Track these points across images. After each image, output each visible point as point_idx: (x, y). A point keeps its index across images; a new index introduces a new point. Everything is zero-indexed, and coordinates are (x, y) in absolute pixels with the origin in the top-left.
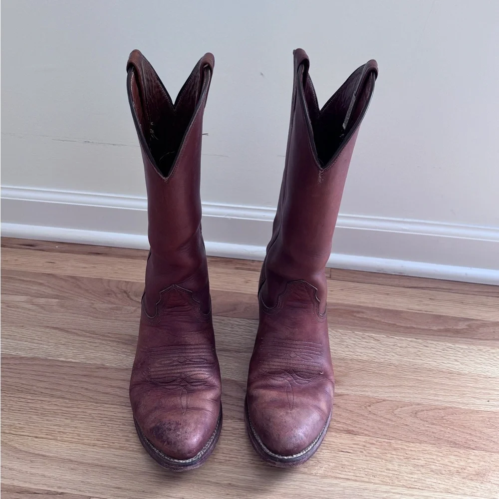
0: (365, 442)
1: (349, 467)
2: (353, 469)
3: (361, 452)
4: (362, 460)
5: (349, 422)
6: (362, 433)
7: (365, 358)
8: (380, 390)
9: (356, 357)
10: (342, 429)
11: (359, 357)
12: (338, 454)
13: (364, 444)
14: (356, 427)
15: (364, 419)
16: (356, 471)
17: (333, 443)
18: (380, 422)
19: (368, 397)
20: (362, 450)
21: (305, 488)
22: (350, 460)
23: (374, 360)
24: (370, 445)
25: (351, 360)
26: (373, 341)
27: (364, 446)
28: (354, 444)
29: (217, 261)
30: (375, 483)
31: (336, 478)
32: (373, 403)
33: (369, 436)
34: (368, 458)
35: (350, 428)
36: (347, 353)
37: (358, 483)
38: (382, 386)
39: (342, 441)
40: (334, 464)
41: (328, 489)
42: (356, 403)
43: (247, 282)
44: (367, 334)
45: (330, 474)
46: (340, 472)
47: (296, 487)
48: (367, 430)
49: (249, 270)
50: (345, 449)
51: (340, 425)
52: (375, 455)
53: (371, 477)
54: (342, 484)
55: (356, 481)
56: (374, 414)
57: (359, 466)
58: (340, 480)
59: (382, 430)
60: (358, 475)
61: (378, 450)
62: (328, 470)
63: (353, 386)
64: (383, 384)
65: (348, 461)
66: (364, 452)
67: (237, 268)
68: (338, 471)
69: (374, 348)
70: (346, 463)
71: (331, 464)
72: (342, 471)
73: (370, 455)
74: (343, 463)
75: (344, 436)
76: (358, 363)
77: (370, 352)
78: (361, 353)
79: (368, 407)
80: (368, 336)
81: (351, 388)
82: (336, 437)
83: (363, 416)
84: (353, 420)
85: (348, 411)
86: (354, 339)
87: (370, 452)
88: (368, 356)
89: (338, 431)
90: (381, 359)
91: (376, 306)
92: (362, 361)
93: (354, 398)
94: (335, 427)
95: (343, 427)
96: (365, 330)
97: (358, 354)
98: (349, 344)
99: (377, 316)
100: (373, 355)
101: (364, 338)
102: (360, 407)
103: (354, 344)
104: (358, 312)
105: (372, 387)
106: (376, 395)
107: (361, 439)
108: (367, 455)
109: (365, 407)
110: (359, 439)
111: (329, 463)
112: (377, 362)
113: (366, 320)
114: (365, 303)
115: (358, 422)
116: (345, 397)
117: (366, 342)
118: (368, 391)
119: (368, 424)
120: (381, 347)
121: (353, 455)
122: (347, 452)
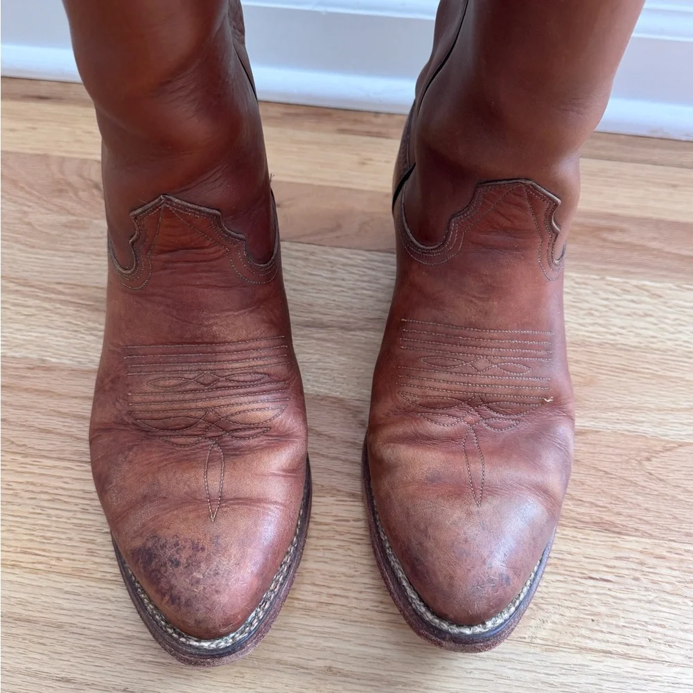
0: (641, 552)
1: (610, 621)
2: (617, 626)
3: (636, 579)
4: (640, 601)
5: (603, 501)
6: (637, 530)
7: (633, 341)
8: (669, 418)
9: (612, 337)
10: (587, 519)
11: (618, 338)
12: (581, 584)
13: (642, 557)
14: (619, 514)
15: (638, 494)
16: (627, 632)
17: (569, 557)
18: (673, 498)
19: (643, 436)
20: (637, 574)
21: (508, 678)
22: (611, 600)
23: (651, 345)
24: (655, 561)
25: (600, 345)
26: (647, 299)
27: (642, 564)
28: (617, 558)
29: (297, 115)
30: (671, 664)
31: (582, 649)
32: (657, 452)
33: (651, 536)
34: (652, 595)
35: (607, 517)
36: (591, 328)
37: (631, 663)
38: (672, 410)
39: (590, 551)
40: (574, 613)
41: (563, 679)
42: (618, 451)
43: (364, 164)
44: (635, 282)
45: (567, 639)
46: (588, 633)
47: (485, 676)
48: (648, 523)
49: (369, 134)
50: (597, 571)
51: (582, 510)
52: (668, 587)
53: (663, 647)
54: (596, 666)
55: (626, 656)
56: (660, 480)
57: (630, 615)
58: (589, 657)
59: (681, 522)
60: (632, 641)
61: (674, 573)
62: (560, 627)
63: (607, 409)
64: (673, 402)
65: (606, 604)
66: (642, 578)
67: (343, 131)
68: (583, 632)
69: (651, 316)
70: (603, 609)
71: (568, 613)
72: (592, 630)
73: (656, 587)
74: (594, 609)
75: (596, 537)
76: (616, 353)
77: (642, 324)
78: (622, 328)
79: (646, 463)
80: (637, 287)
81: (604, 415)
82: (574, 539)
83: (635, 484)
84: (612, 496)
85: (601, 473)
86: (605, 296)
87: (656, 578)
88: (638, 335)
89: (580, 525)
90: (669, 343)
91: (650, 215)
92: (627, 349)
93: (612, 439)
94: (573, 515)
95: (590, 515)
96: (628, 272)
97: (615, 330)
98: (593, 306)
99: (654, 239)
100: (651, 333)
101: (628, 292)
102: (627, 462)
103: (605, 306)
104: (611, 230)
105: (650, 410)
106: (659, 431)
107: (631, 544)
108: (650, 586)
109: (640, 462)
110: (628, 545)
111: (562, 610)
112: (658, 350)
113: (632, 247)
114: (624, 207)
115: (625, 502)
116: (591, 437)
117: (633, 301)
118: (642, 422)
119: (646, 506)
120: (665, 312)
121: (617, 586)
122: (603, 580)
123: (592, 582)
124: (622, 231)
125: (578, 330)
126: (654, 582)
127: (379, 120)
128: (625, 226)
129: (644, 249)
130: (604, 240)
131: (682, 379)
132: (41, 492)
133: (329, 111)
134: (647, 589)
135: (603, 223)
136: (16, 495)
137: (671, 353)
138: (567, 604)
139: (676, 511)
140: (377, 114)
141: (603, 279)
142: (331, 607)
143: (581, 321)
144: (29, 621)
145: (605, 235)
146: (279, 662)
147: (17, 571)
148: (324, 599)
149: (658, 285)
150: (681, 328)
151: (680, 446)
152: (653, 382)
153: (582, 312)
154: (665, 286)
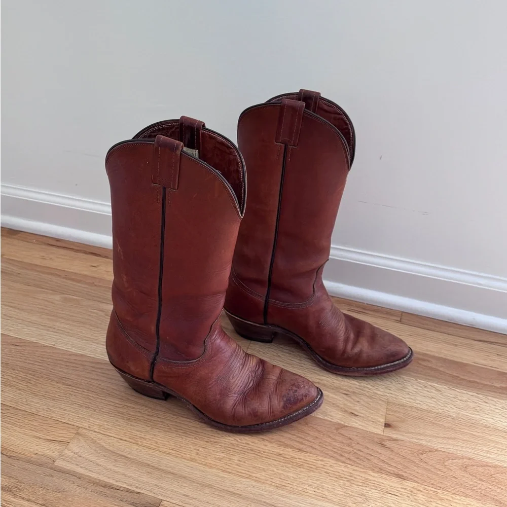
0: (413, 487)
3: (409, 497)
4: (408, 505)
5: (400, 467)
6: (411, 479)
7: (425, 407)
8: (434, 439)
9: (416, 405)
10: (392, 472)
12: (386, 495)
13: (412, 489)
14: (406, 472)
15: (415, 466)
17: (382, 485)
18: (429, 470)
19: (421, 445)
20: (409, 495)
22: (396, 502)
23: (432, 410)
24: (417, 492)
25: (411, 407)
26: (434, 391)
27: (412, 492)
28: (402, 488)
32: (426, 452)
33: (417, 482)
34: (413, 504)
35: (400, 473)
36: (408, 400)
38: (436, 437)
39: (391, 484)
42: (409, 449)
44: (430, 383)
48: (416, 477)
50: (393, 491)
51: (391, 469)
52: (421, 502)
56: (425, 462)
59: (431, 479)
61: (424, 497)
63: (409, 433)
64: (438, 434)
65: (394, 503)
66: (411, 497)
69: (435, 398)
73: (415, 501)
75: (394, 479)
76: (416, 411)
77: (430, 401)
78: (421, 401)
79: (420, 455)
80: (430, 385)
81: (406, 435)
82: (386, 479)
83: (415, 462)
84: (404, 465)
85: (401, 456)
86: (415, 387)
87: (416, 498)
88: (427, 405)
89: (389, 474)
90: (440, 410)
91: (443, 356)
92: (421, 410)
93: (408, 444)
94: (387, 470)
95: (393, 471)
96: (428, 379)
97: (418, 402)
98: (410, 391)
99: (442, 366)
100: (433, 405)
101: (426, 387)
102: (413, 454)
103: (415, 392)
104: (424, 360)
105: (427, 436)
106: (429, 444)
107: (409, 484)
108: (413, 500)
109: (418, 455)
110: (407, 484)
111: (376, 503)
112: (435, 412)
113: (431, 369)
114: (431, 351)
116: (400, 442)
117: (428, 391)
118: (422, 439)
120: (442, 398)
121: (400, 498)
122: (394, 495)
123: (390, 495)
124: (429, 361)
125: (401, 399)
126: (415, 499)
128: (430, 359)
129: (436, 370)
130: (420, 364)
131: (443, 425)
132: (180, 429)
134: (412, 501)
135: (421, 357)
136: (170, 429)
137: (440, 414)
138: (378, 501)
139: (430, 475)
141: (417, 380)
143: (404, 396)
144: (173, 473)
145: (420, 362)
147: (170, 456)
149: (440, 386)
150: (446, 405)
151: (437, 451)
152: (430, 425)
153: (405, 393)
154: (443, 387)
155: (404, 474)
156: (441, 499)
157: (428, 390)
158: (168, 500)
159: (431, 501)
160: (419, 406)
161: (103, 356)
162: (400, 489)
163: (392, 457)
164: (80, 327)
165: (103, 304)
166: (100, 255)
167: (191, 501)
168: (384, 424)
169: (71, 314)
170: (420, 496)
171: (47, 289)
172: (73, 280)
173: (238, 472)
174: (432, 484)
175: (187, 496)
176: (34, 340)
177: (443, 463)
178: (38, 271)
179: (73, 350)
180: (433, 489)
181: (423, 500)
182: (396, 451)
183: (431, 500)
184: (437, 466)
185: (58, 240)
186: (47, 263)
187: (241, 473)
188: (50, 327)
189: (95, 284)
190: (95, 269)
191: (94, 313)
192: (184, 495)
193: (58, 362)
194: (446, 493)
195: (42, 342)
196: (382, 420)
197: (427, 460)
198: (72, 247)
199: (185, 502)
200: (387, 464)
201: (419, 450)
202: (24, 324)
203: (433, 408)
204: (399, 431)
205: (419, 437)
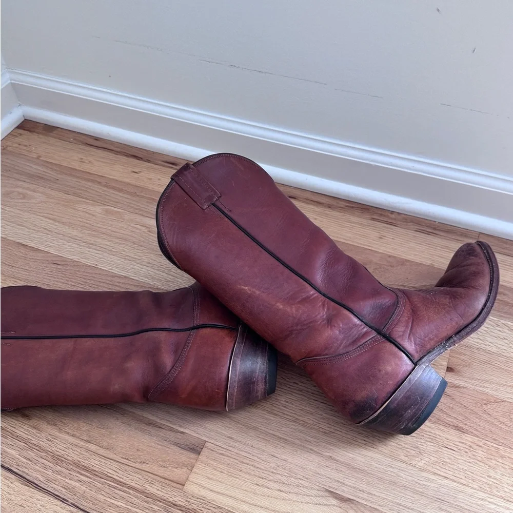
0: (472, 442)
1: (450, 465)
2: (453, 469)
3: (466, 452)
4: (465, 461)
5: (460, 418)
6: (472, 433)
7: (494, 349)
8: (502, 389)
9: (485, 346)
10: (451, 424)
11: (487, 347)
12: (441, 449)
13: (471, 444)
14: (466, 424)
15: (477, 418)
16: (456, 471)
17: (439, 437)
18: (493, 423)
19: (487, 394)
20: (467, 450)
21: (402, 477)
22: (453, 458)
23: (502, 353)
24: (476, 447)
25: (478, 349)
26: (507, 331)
27: (471, 447)
28: (460, 442)
30: (472, 488)
31: (435, 474)
32: (491, 402)
33: (478, 437)
34: (471, 460)
35: (460, 425)
36: (476, 340)
37: (455, 484)
38: (504, 385)
39: (448, 436)
40: (435, 459)
41: (425, 483)
42: (473, 398)
44: (503, 322)
45: (429, 468)
46: (439, 468)
47: (392, 474)
48: (477, 431)
50: (450, 445)
51: (450, 420)
52: (479, 458)
53: (470, 481)
54: (439, 481)
55: (453, 481)
56: (489, 414)
57: (460, 466)
58: (438, 477)
59: (494, 434)
60: (458, 476)
61: (484, 454)
62: (428, 463)
63: (473, 379)
64: (506, 382)
65: (450, 459)
66: (469, 452)
68: (438, 467)
69: (507, 339)
70: (448, 461)
71: (432, 458)
72: (442, 468)
73: (475, 457)
74: (444, 460)
75: (453, 432)
76: (484, 354)
77: (501, 343)
78: (491, 343)
79: (484, 406)
80: (503, 323)
81: (470, 381)
82: (443, 431)
83: (477, 414)
84: (465, 416)
85: (462, 406)
87: (475, 454)
89: (447, 425)
92: (489, 352)
93: (472, 392)
94: (445, 421)
95: (452, 422)
96: (502, 316)
97: (487, 343)
100: (504, 348)
102: (476, 403)
103: (485, 331)
107: (468, 438)
109: (481, 405)
110: (466, 438)
112: (505, 356)
115: (470, 420)
116: (462, 390)
118: (488, 388)
119: (479, 423)
121: (458, 453)
122: (451, 449)
123: (446, 449)
127: (393, 216)
128: (507, 292)
133: (369, 207)
134: (470, 457)
137: (511, 359)
138: (434, 455)
139: (492, 429)
140: (392, 212)
142: (334, 434)
146: (311, 450)
148: (332, 430)
151: (503, 401)
152: (498, 371)
155: (464, 427)
156: (502, 457)
157: (500, 329)
158: (211, 442)
159: (491, 459)
160: (488, 348)
161: (146, 279)
162: (458, 444)
163: (451, 406)
164: (122, 244)
165: (146, 218)
166: (141, 158)
167: (235, 444)
168: (446, 368)
169: (114, 230)
170: (480, 453)
171: (86, 199)
172: (114, 188)
173: (285, 414)
174: (495, 440)
175: (231, 438)
176: (75, 258)
177: (509, 416)
178: (77, 177)
179: (116, 271)
180: (495, 445)
181: (483, 457)
182: (457, 400)
183: (492, 457)
184: (502, 419)
185: (97, 139)
186: (86, 167)
187: (288, 415)
188: (92, 244)
189: (138, 194)
190: (136, 175)
191: (137, 229)
192: (229, 437)
193: (101, 284)
194: (508, 450)
195: (83, 261)
196: (445, 364)
197: (491, 411)
198: (112, 148)
199: (230, 445)
200: (446, 414)
201: (483, 400)
202: (65, 240)
203: (504, 351)
204: (462, 376)
205: (485, 385)
